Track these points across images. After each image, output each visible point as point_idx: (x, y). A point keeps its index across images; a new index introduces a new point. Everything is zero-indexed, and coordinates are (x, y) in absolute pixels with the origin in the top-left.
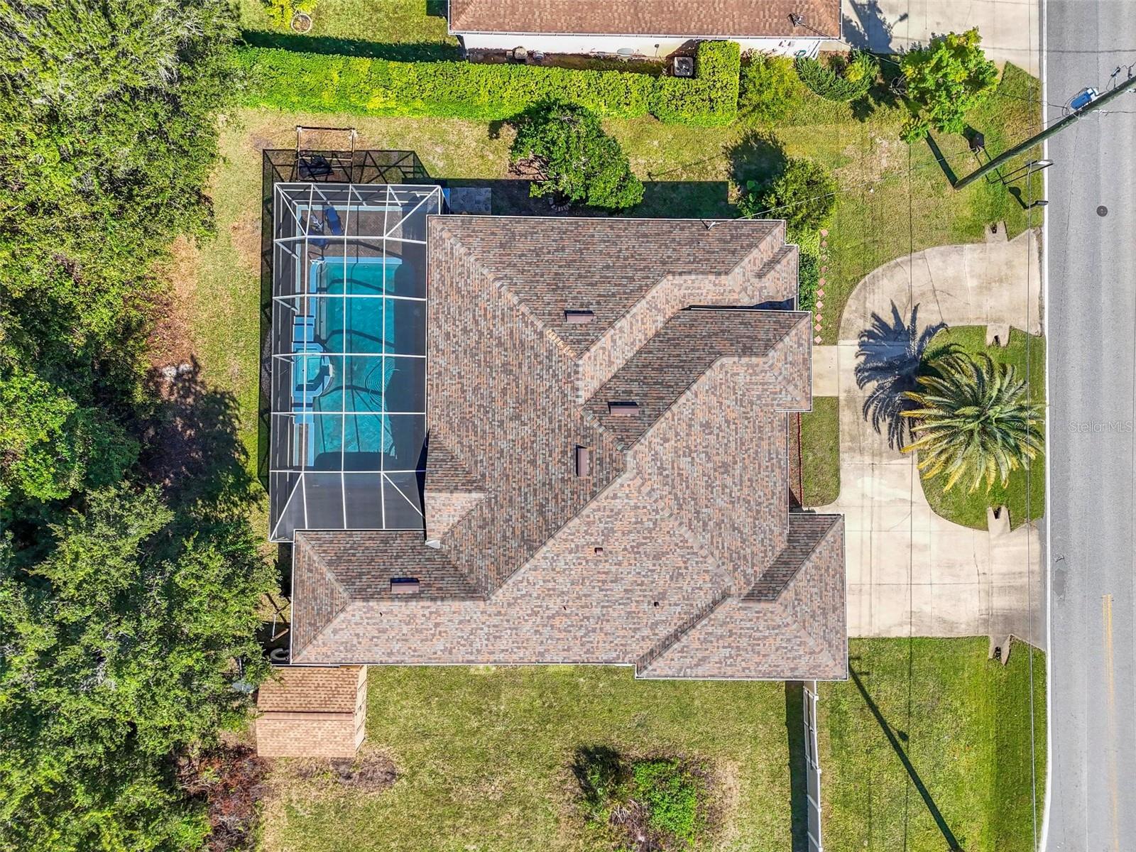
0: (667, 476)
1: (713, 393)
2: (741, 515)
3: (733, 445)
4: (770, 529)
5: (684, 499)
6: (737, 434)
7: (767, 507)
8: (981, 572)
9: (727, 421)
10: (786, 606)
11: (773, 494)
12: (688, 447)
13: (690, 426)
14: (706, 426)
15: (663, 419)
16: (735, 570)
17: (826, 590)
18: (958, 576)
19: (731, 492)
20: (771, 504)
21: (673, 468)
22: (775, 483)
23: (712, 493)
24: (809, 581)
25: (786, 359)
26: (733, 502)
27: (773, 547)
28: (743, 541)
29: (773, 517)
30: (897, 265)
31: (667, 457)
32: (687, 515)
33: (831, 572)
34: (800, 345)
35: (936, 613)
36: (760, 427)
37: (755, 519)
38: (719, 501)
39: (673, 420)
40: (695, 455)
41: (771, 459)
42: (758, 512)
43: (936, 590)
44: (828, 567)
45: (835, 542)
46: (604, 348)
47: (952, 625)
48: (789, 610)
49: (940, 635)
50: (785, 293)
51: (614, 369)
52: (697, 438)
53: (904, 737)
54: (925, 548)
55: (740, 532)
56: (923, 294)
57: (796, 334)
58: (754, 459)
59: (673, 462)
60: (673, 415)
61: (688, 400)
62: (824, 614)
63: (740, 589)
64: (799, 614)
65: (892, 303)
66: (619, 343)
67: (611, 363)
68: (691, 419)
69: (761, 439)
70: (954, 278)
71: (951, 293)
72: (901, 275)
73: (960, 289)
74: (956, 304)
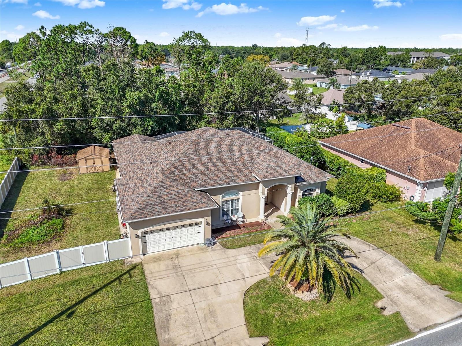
0: (207, 139)
1: (247, 151)
2: (200, 168)
3: (230, 161)
4: (198, 180)
5: (200, 146)
6: (235, 162)
7: (208, 178)
8: (216, 339)
9: (238, 158)
10: (162, 182)
11: (216, 180)
12: (221, 145)
13: (230, 145)
14: (232, 151)
16: (175, 167)
17: (175, 202)
18: (206, 321)
19: (209, 162)
20: (210, 180)
21: (211, 141)
22: (221, 180)
23: (206, 155)
24: (178, 192)
26: (205, 163)
27: (190, 183)
28: (189, 170)
29: (205, 181)
32: (194, 147)
33: (185, 204)
34: (286, 171)
35: (173, 312)
36: (242, 171)
37: (201, 173)
38: (204, 158)
39: (229, 139)
40: (219, 147)
41: (231, 177)
42: (205, 174)
44: (187, 202)
45: (202, 204)
46: (245, 136)
47: (166, 327)
48: (160, 184)
49: (156, 320)
52: (226, 147)
53: (69, 316)
54: (219, 294)
55: (193, 168)
56: (366, 258)
58: (228, 170)
59: (213, 141)
61: (239, 143)
62: (161, 203)
63: (166, 170)
64: (159, 189)
66: (250, 140)
68: (232, 145)
69: (238, 172)
70: (391, 272)
71: (381, 272)
72: (364, 247)
73: (389, 276)
74: (379, 276)
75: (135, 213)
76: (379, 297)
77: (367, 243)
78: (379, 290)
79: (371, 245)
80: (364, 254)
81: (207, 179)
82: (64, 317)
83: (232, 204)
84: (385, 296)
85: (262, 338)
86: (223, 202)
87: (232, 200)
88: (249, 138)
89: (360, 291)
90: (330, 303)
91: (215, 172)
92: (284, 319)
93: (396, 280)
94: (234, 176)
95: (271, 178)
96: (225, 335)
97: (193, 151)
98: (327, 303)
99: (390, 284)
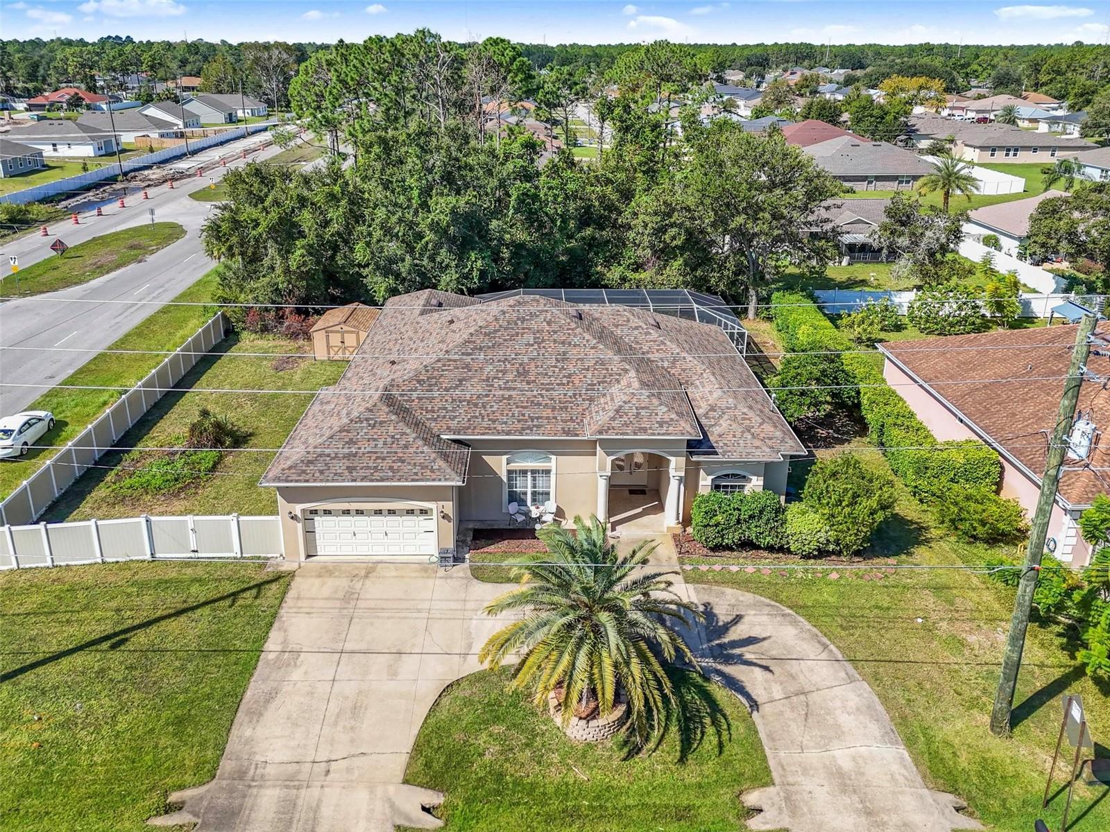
0: (516, 324)
1: (597, 362)
2: (473, 389)
3: (546, 381)
4: (455, 417)
5: (495, 338)
6: (558, 384)
7: (480, 414)
8: (333, 766)
9: (570, 376)
10: (371, 411)
11: (494, 421)
12: (543, 341)
13: (563, 343)
14: (563, 357)
15: (568, 321)
16: (419, 382)
17: (377, 458)
18: (336, 724)
19: (499, 379)
20: (483, 419)
21: (523, 329)
22: (506, 423)
23: (499, 361)
24: (393, 437)
25: (643, 408)
26: (487, 380)
27: (435, 420)
28: (447, 390)
29: (469, 420)
30: (825, 647)
31: (534, 325)
32: (479, 340)
33: (396, 466)
34: (661, 424)
35: (287, 688)
36: (566, 408)
37: (469, 402)
38: (491, 367)
39: (568, 329)
40: (536, 346)
41: (532, 419)
42: (476, 405)
43: (322, 689)
44: (403, 462)
45: (432, 471)
46: (628, 321)
47: (257, 714)
48: (368, 415)
49: (249, 694)
50: (721, 444)
53: (114, 646)
54: (393, 674)
55: (457, 386)
56: (793, 677)
57: (672, 420)
58: (532, 402)
59: (529, 329)
60: (573, 330)
61: (588, 341)
62: (349, 456)
63: (398, 386)
64: (358, 425)
65: (764, 639)
66: (636, 332)
67: (617, 326)
68: (570, 344)
69: (554, 409)
70: (837, 726)
71: (810, 720)
72: (809, 649)
73: (822, 737)
74: (795, 729)
75: (290, 468)
76: (763, 778)
77: (825, 640)
78: (772, 763)
79: (832, 647)
80: (794, 667)
81: (476, 417)
82: (105, 645)
83: (534, 479)
84: (777, 781)
85: (430, 792)
86: (509, 472)
87: (533, 472)
88: (636, 328)
89: (721, 753)
90: (632, 762)
91: (501, 401)
92: (501, 766)
93: (837, 753)
94: (541, 418)
95: (617, 434)
96: (357, 762)
97: (475, 348)
98: (624, 760)
99: (813, 756)
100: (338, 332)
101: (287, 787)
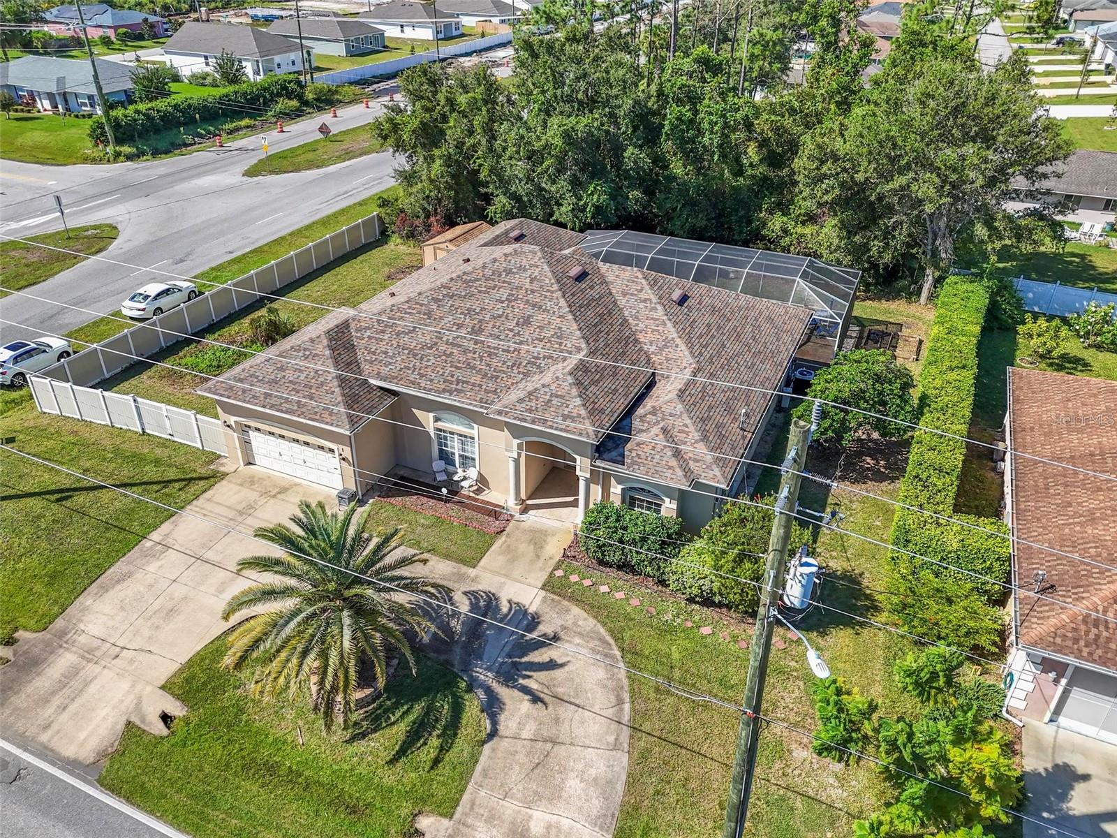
0: (500, 275)
1: (556, 333)
3: (495, 344)
4: (390, 363)
5: (471, 287)
6: (503, 350)
7: (414, 366)
8: (124, 653)
9: (520, 343)
11: (421, 376)
12: (516, 299)
13: (534, 305)
14: (526, 322)
15: (553, 281)
18: (149, 618)
19: (451, 332)
20: (414, 371)
21: (504, 282)
22: (431, 380)
23: (461, 313)
25: (557, 396)
26: (440, 331)
27: (371, 362)
28: (398, 334)
29: (401, 370)
30: (620, 702)
31: (516, 280)
32: (455, 287)
34: (565, 418)
35: (138, 575)
36: (497, 377)
37: (411, 350)
38: (450, 318)
39: (548, 291)
40: (505, 304)
41: (458, 382)
42: (415, 355)
44: (312, 398)
45: (331, 414)
47: (105, 590)
49: (111, 570)
50: (634, 454)
51: (619, 297)
52: (520, 308)
53: (60, 500)
56: (557, 721)
57: (579, 416)
58: (469, 364)
59: (509, 283)
60: (552, 292)
62: (272, 382)
66: (642, 305)
67: (625, 294)
68: (540, 307)
69: (485, 376)
70: (559, 788)
71: (536, 771)
73: (536, 793)
74: (515, 774)
76: (446, 808)
78: (466, 797)
79: (627, 707)
80: (566, 712)
81: (408, 368)
82: (56, 497)
83: (461, 442)
84: (456, 816)
85: (178, 703)
86: (437, 430)
87: (460, 435)
89: (432, 768)
90: (350, 745)
91: (440, 357)
92: (246, 703)
93: (537, 814)
94: (467, 382)
95: (515, 419)
96: (141, 657)
97: (447, 295)
99: (510, 807)
100: (443, 249)
101: (83, 657)
